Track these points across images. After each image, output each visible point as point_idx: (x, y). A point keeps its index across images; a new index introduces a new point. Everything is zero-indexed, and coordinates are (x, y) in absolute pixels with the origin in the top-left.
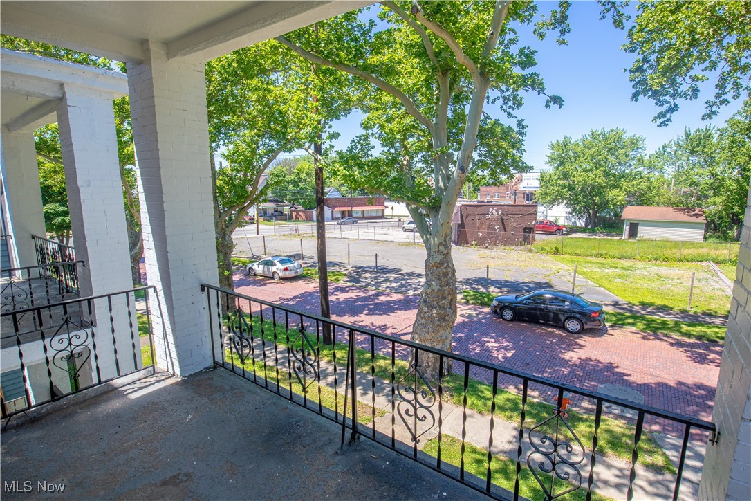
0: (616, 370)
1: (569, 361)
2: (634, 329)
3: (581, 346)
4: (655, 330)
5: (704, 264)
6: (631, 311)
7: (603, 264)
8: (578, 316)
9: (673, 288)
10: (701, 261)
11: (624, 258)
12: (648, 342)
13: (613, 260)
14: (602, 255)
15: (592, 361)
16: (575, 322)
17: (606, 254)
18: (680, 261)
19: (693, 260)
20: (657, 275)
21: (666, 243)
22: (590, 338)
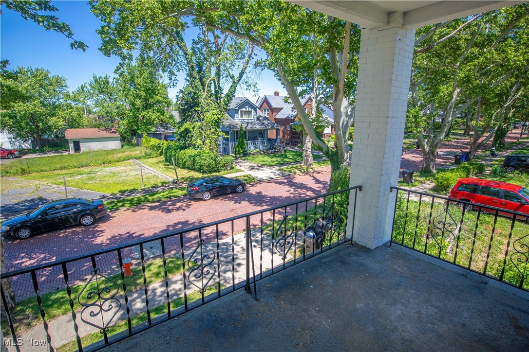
0: (134, 235)
1: (102, 244)
2: (124, 209)
3: (102, 231)
4: (137, 205)
5: (131, 161)
6: (116, 198)
7: (70, 173)
8: (88, 212)
9: (126, 178)
10: (129, 160)
11: (82, 166)
12: (137, 212)
13: (75, 169)
14: (65, 167)
15: (117, 236)
16: (89, 217)
17: (69, 166)
18: (118, 161)
19: (124, 160)
20: (111, 172)
21: (101, 152)
22: (104, 224)
